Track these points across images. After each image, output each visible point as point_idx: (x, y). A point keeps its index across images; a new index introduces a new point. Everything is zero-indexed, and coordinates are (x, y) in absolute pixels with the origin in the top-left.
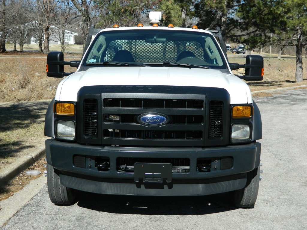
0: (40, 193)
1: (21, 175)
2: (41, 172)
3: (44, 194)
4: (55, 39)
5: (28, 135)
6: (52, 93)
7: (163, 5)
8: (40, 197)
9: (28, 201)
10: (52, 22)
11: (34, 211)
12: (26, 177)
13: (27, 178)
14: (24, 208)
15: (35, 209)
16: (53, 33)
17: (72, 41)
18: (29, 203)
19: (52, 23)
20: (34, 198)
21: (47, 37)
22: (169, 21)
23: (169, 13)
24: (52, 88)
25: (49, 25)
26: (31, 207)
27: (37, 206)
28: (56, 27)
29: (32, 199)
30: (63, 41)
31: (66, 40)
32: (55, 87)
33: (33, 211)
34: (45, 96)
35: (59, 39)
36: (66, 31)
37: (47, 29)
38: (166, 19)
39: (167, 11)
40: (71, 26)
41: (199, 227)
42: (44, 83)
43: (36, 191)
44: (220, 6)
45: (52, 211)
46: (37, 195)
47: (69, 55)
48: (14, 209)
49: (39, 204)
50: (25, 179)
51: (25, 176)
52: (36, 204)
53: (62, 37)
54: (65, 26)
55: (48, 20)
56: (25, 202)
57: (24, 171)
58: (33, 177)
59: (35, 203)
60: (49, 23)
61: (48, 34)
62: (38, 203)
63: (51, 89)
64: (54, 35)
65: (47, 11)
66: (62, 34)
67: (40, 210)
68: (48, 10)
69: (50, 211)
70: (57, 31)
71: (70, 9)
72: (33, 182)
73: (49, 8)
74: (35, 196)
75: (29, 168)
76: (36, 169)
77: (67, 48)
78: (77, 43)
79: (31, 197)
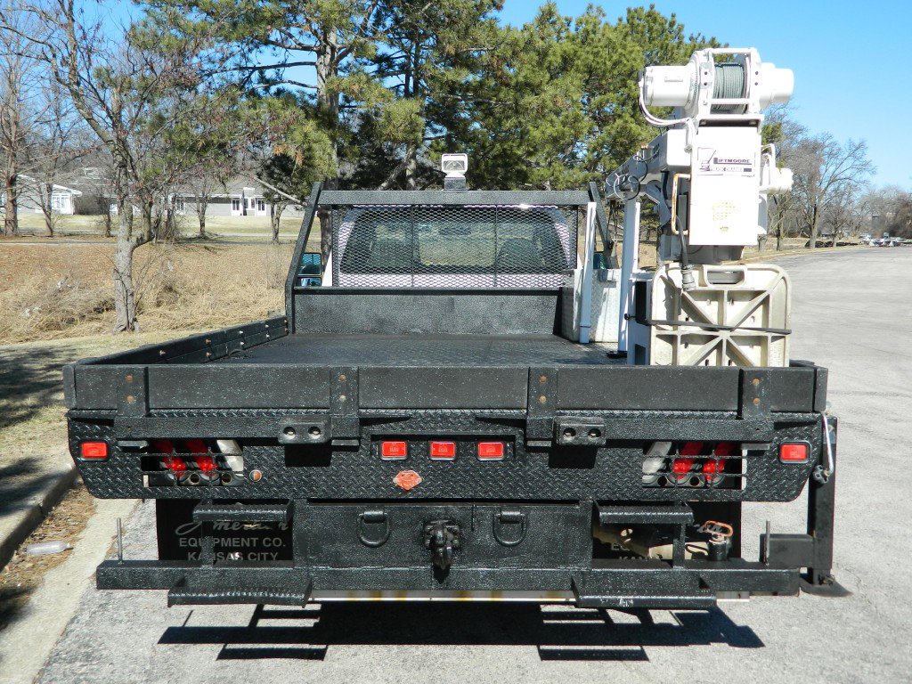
0: (82, 610)
1: (15, 557)
2: (68, 546)
3: (94, 613)
4: (31, 204)
5: (11, 439)
6: (32, 322)
7: (295, 132)
8: (88, 624)
9: (57, 643)
10: (24, 167)
11: (82, 674)
12: (30, 565)
13: (33, 566)
14: (49, 668)
15: (84, 669)
16: (25, 189)
17: (68, 208)
18: (59, 647)
19: (21, 169)
20: (71, 631)
21: (10, 199)
22: (310, 166)
23: (310, 149)
24: (31, 312)
25: (16, 172)
26: (70, 662)
27: (88, 657)
28: (31, 176)
29: (65, 633)
30: (50, 207)
31: (54, 206)
32: (37, 308)
33: (82, 677)
34: (16, 330)
35: (40, 203)
36: (55, 186)
37: (12, 181)
38: (304, 163)
39: (305, 146)
40: (69, 175)
41: (531, 673)
42: (11, 300)
43: (69, 606)
44: (412, 137)
45: (133, 671)
46: (76, 617)
47: (67, 239)
48: (21, 676)
49: (90, 650)
50: (28, 569)
51: (27, 559)
52: (83, 651)
53: (46, 198)
54: (54, 175)
55: (12, 161)
56: (47, 647)
57: (22, 547)
58: (53, 562)
59: (79, 648)
60: (15, 168)
61: (14, 193)
62: (87, 645)
63: (28, 315)
64: (27, 194)
65: (11, 142)
66: (45, 192)
67: (97, 670)
68: (13, 139)
69: (127, 670)
70: (35, 186)
71: (64, 139)
72: (52, 576)
73: (14, 134)
74: (72, 621)
75: (32, 536)
76: (50, 534)
77: (59, 222)
78: (81, 210)
79: (60, 625)
